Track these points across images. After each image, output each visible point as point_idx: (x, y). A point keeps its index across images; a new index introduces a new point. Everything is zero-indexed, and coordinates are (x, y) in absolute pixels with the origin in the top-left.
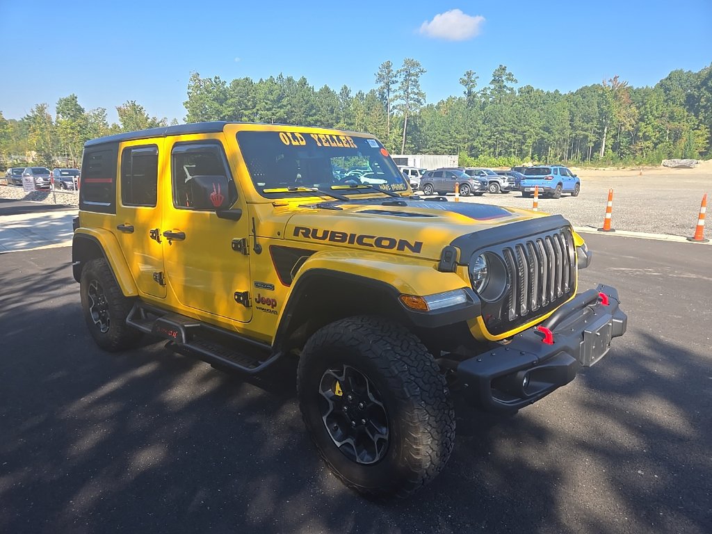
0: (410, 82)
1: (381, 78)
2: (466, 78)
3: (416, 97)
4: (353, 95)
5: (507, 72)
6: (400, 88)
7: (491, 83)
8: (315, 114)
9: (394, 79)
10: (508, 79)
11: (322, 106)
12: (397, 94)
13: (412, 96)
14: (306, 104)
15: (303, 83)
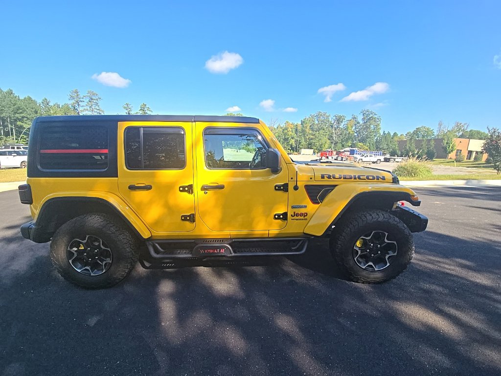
0: (93, 103)
1: (72, 98)
2: (126, 106)
3: (98, 111)
4: (51, 104)
5: (147, 106)
6: (87, 105)
7: (140, 111)
8: (21, 113)
9: (82, 100)
10: (148, 110)
11: (27, 108)
12: (86, 108)
13: (96, 110)
14: (14, 106)
15: (10, 93)
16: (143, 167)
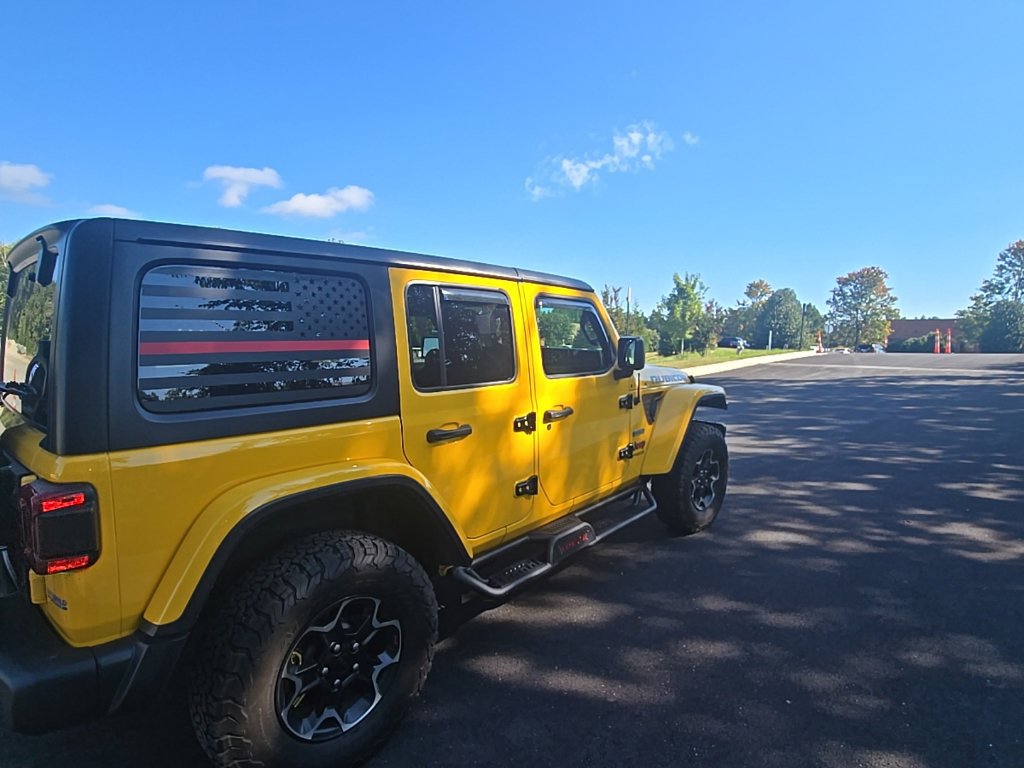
16: (446, 382)
